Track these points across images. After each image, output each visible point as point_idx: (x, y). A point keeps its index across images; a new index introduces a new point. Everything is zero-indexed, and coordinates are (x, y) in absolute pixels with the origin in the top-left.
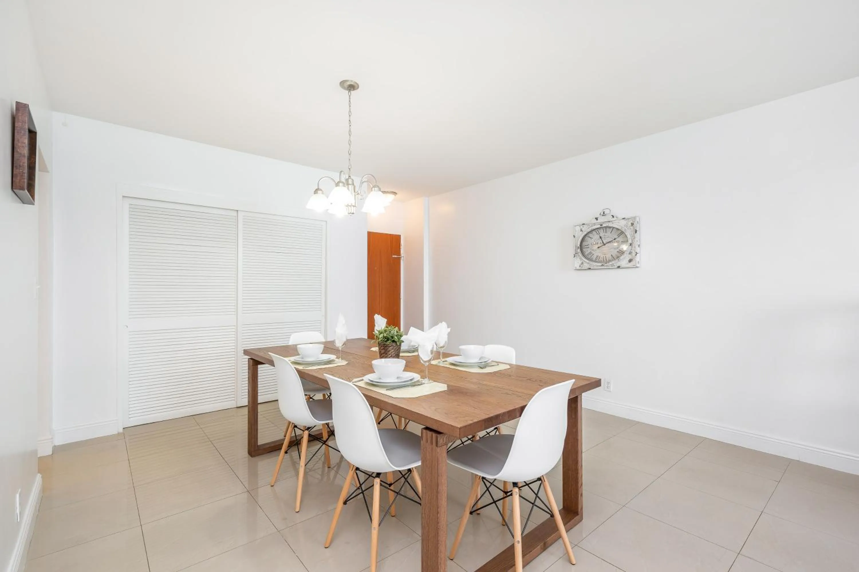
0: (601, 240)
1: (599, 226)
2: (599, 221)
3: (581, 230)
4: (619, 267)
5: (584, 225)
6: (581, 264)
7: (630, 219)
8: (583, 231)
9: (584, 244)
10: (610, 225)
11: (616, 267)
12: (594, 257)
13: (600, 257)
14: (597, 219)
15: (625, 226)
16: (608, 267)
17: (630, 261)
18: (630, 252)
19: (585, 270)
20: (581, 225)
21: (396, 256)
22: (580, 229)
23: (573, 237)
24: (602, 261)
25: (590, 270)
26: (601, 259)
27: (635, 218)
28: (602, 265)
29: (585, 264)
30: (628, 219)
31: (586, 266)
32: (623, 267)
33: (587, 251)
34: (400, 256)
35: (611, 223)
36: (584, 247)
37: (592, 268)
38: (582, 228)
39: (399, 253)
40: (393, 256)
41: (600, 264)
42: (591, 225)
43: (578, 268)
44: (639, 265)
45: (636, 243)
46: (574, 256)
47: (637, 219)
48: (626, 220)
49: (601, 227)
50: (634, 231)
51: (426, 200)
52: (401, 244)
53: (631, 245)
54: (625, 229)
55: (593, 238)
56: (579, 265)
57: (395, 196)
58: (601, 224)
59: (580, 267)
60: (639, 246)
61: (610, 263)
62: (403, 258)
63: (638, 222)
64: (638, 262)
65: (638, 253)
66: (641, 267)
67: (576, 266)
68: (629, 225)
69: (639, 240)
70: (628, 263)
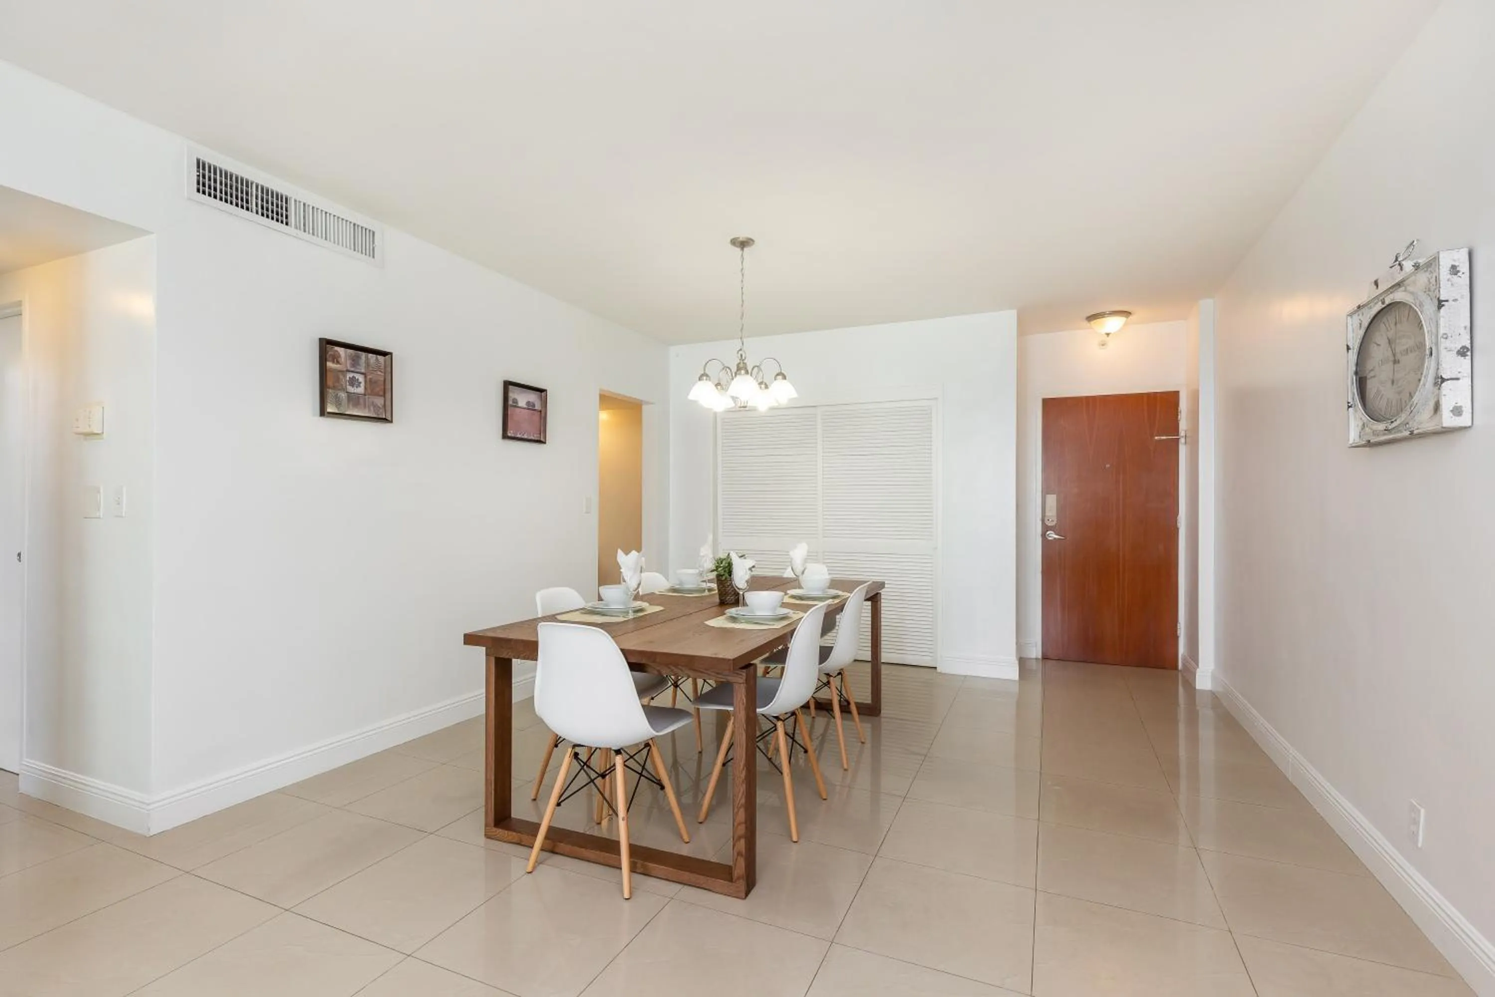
0: (1390, 348)
1: (1379, 306)
2: (1381, 288)
3: (1359, 326)
4: (1413, 434)
5: (1361, 309)
7: (1432, 266)
8: (1362, 328)
10: (1398, 296)
11: (1408, 434)
12: (1379, 406)
13: (1388, 401)
15: (1423, 293)
16: (1398, 432)
17: (1436, 407)
19: (1364, 446)
20: (1356, 310)
21: (1164, 438)
22: (1356, 321)
23: (1346, 350)
24: (1389, 415)
25: (1371, 449)
26: (1388, 410)
27: (1436, 258)
28: (1387, 431)
29: (1366, 430)
30: (1429, 265)
31: (1366, 435)
32: (1430, 431)
33: (1369, 388)
34: (1178, 435)
35: (1400, 289)
36: (1366, 377)
37: (1374, 440)
38: (1360, 318)
39: (1176, 431)
40: (1156, 438)
41: (1383, 427)
42: (1370, 305)
43: (1356, 441)
44: (1464, 420)
45: (1444, 344)
46: (1349, 407)
47: (1446, 262)
48: (1425, 271)
49: (1383, 306)
50: (1436, 303)
51: (1207, 305)
52: (1179, 411)
53: (1431, 354)
54: (1421, 305)
55: (1379, 343)
56: (1359, 431)
57: (1127, 317)
58: (1384, 299)
59: (1360, 437)
60: (1462, 352)
61: (1398, 422)
62: (1182, 440)
63: (1454, 270)
64: (1457, 411)
65: (1458, 379)
66: (1465, 428)
67: (1353, 436)
68: (1431, 285)
69: (1462, 331)
70: (1431, 417)
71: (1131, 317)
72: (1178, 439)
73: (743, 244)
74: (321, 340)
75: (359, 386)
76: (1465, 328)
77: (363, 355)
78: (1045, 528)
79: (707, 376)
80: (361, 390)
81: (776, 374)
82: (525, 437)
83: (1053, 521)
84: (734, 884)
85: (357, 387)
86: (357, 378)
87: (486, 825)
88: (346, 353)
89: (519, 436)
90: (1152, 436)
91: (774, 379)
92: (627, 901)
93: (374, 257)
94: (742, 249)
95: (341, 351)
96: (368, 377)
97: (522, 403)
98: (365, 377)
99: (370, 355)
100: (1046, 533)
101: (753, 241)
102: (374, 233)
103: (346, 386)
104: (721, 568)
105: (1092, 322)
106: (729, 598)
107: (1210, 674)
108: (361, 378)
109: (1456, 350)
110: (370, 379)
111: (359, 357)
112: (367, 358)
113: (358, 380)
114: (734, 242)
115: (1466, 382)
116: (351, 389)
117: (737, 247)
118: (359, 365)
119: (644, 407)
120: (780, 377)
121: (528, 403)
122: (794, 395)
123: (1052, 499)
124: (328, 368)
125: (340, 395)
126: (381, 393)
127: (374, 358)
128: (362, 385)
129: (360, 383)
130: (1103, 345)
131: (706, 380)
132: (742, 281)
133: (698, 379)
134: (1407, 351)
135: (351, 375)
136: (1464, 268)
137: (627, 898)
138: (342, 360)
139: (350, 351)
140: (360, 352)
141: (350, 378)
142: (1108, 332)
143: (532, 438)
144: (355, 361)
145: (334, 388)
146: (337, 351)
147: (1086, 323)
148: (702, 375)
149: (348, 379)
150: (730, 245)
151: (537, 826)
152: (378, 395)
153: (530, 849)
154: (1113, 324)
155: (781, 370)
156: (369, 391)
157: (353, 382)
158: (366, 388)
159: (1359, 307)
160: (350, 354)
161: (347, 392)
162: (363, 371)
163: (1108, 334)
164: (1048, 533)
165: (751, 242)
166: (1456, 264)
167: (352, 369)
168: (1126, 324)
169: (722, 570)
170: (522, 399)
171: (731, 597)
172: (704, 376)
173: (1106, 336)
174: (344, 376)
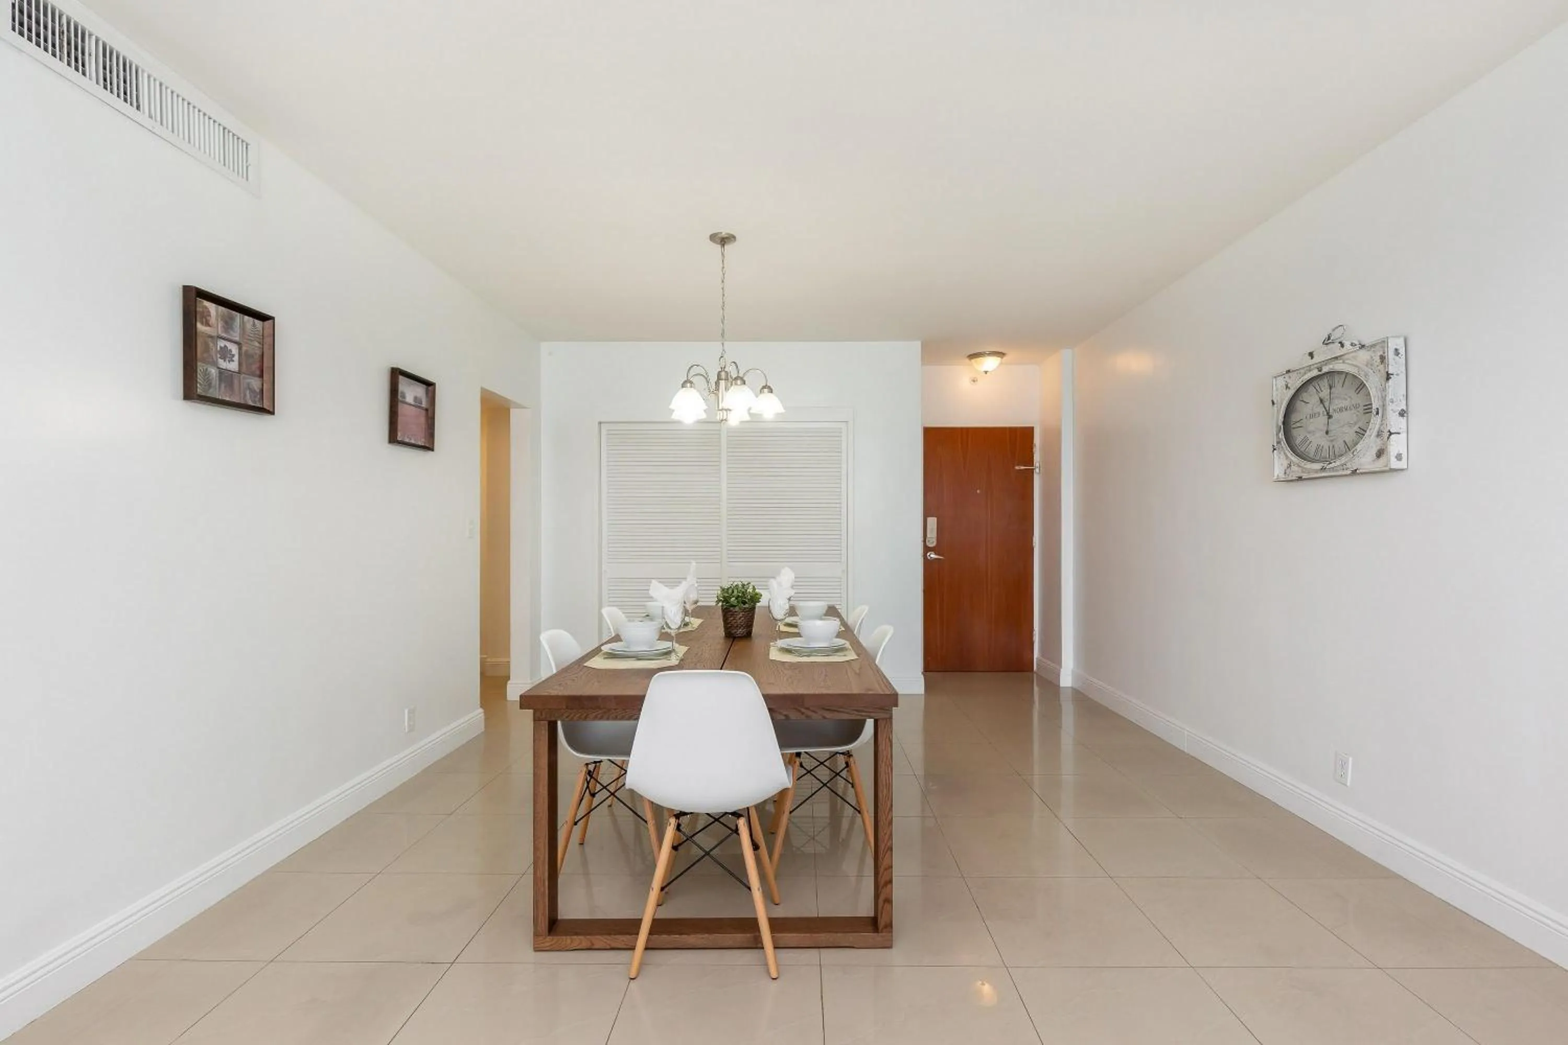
0: (1322, 405)
1: (1315, 373)
2: (1317, 359)
3: (1287, 387)
4: (1354, 472)
5: (1290, 374)
6: (1288, 468)
7: (1377, 347)
8: (1289, 388)
9: (1294, 417)
10: (1338, 366)
11: (1349, 472)
12: (1311, 450)
13: (1323, 447)
14: (1311, 355)
15: (1367, 366)
16: (1337, 471)
17: (1380, 454)
18: (1378, 432)
19: (1292, 481)
20: (1284, 374)
21: (1023, 468)
22: (1284, 383)
23: (1271, 404)
24: (1326, 458)
25: (1300, 483)
26: (1325, 454)
27: (1384, 342)
28: (1323, 469)
29: (1294, 468)
30: (1373, 346)
31: (1296, 472)
32: (1364, 471)
33: (1299, 435)
34: (1033, 466)
35: (1341, 361)
36: (1294, 426)
37: (1305, 476)
38: (1288, 381)
39: (1031, 462)
40: (1017, 468)
41: (1317, 466)
42: (1302, 371)
43: (1282, 476)
44: (1402, 464)
45: (1390, 407)
46: (1274, 449)
47: (1392, 345)
48: (1368, 350)
49: (1320, 373)
50: (1385, 375)
51: (1067, 354)
52: (1034, 444)
53: (1377, 413)
54: (1366, 375)
55: (1307, 401)
56: (1284, 470)
57: (1002, 358)
58: (1321, 367)
59: (1285, 473)
60: (1402, 414)
61: (1338, 463)
62: (1037, 470)
63: (1397, 352)
64: (1399, 457)
65: (1399, 433)
66: (1402, 470)
67: (1278, 471)
68: (1374, 361)
69: (1402, 398)
70: (1374, 461)
71: (1005, 358)
72: (1033, 469)
73: (724, 240)
74: (187, 290)
75: (231, 360)
76: (1403, 396)
77: (238, 316)
78: (927, 549)
79: (691, 382)
80: (233, 366)
81: (761, 387)
82: (413, 441)
83: (933, 543)
84: (880, 934)
85: (229, 361)
86: (229, 348)
87: (536, 935)
88: (217, 311)
89: (407, 440)
90: (1014, 467)
91: (759, 392)
92: (775, 981)
93: (247, 179)
94: (723, 245)
95: (211, 307)
96: (244, 348)
97: (410, 399)
98: (240, 349)
99: (246, 318)
100: (927, 553)
101: (734, 237)
102: (247, 145)
103: (217, 360)
104: (734, 599)
105: (973, 361)
106: (740, 630)
107: (1070, 673)
108: (234, 349)
109: (1398, 412)
110: (246, 351)
111: (232, 319)
112: (243, 324)
113: (231, 351)
114: (713, 237)
115: (1404, 435)
116: (223, 364)
117: (718, 244)
118: (232, 329)
119: (514, 413)
120: (766, 390)
121: (416, 398)
122: (781, 410)
123: (932, 522)
124: (198, 331)
125: (211, 371)
126: (258, 372)
127: (252, 323)
128: (236, 358)
129: (233, 356)
130: (974, 381)
131: (691, 387)
132: (723, 282)
133: (681, 386)
134: (1341, 410)
135: (221, 343)
136: (1402, 351)
137: (774, 977)
138: (213, 320)
139: (221, 309)
140: (234, 312)
141: (221, 348)
142: (986, 370)
143: (420, 443)
144: (228, 324)
145: (204, 361)
146: (206, 308)
147: (967, 360)
148: (685, 382)
149: (219, 348)
150: (709, 241)
151: (637, 923)
152: (253, 374)
153: (631, 952)
154: (990, 363)
155: (767, 381)
156: (244, 369)
157: (225, 354)
158: (240, 364)
159: (1288, 371)
160: (222, 314)
161: (219, 368)
162: (237, 339)
163: (986, 372)
164: (928, 554)
165: (733, 239)
166: (1398, 347)
167: (224, 335)
168: (1001, 364)
169: (735, 600)
170: (410, 392)
171: (742, 630)
172: (687, 383)
173: (984, 373)
174: (214, 344)
